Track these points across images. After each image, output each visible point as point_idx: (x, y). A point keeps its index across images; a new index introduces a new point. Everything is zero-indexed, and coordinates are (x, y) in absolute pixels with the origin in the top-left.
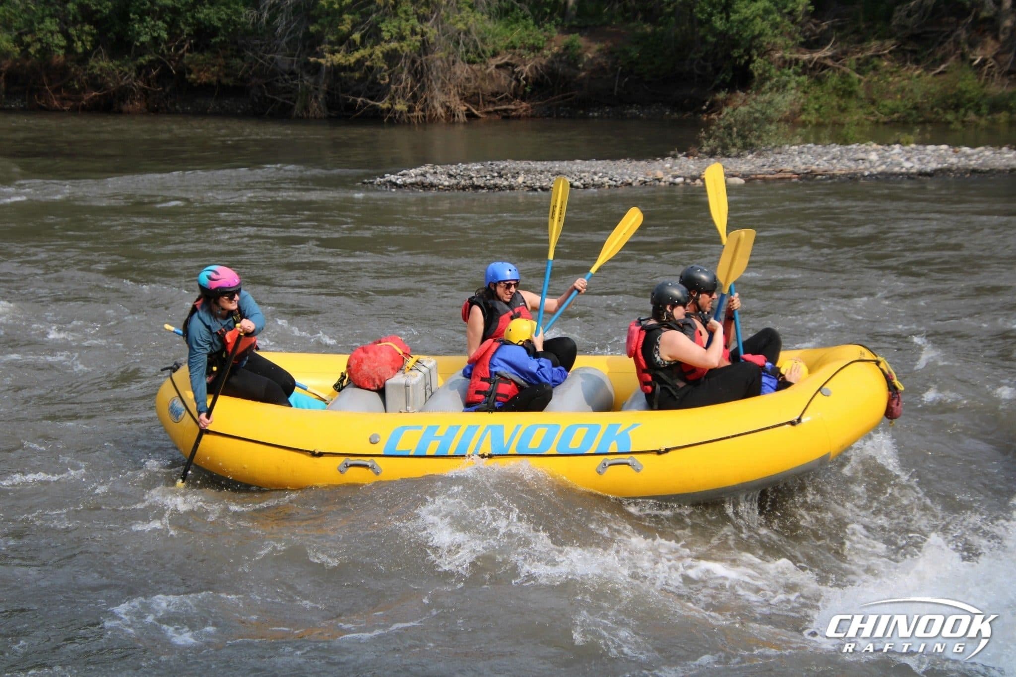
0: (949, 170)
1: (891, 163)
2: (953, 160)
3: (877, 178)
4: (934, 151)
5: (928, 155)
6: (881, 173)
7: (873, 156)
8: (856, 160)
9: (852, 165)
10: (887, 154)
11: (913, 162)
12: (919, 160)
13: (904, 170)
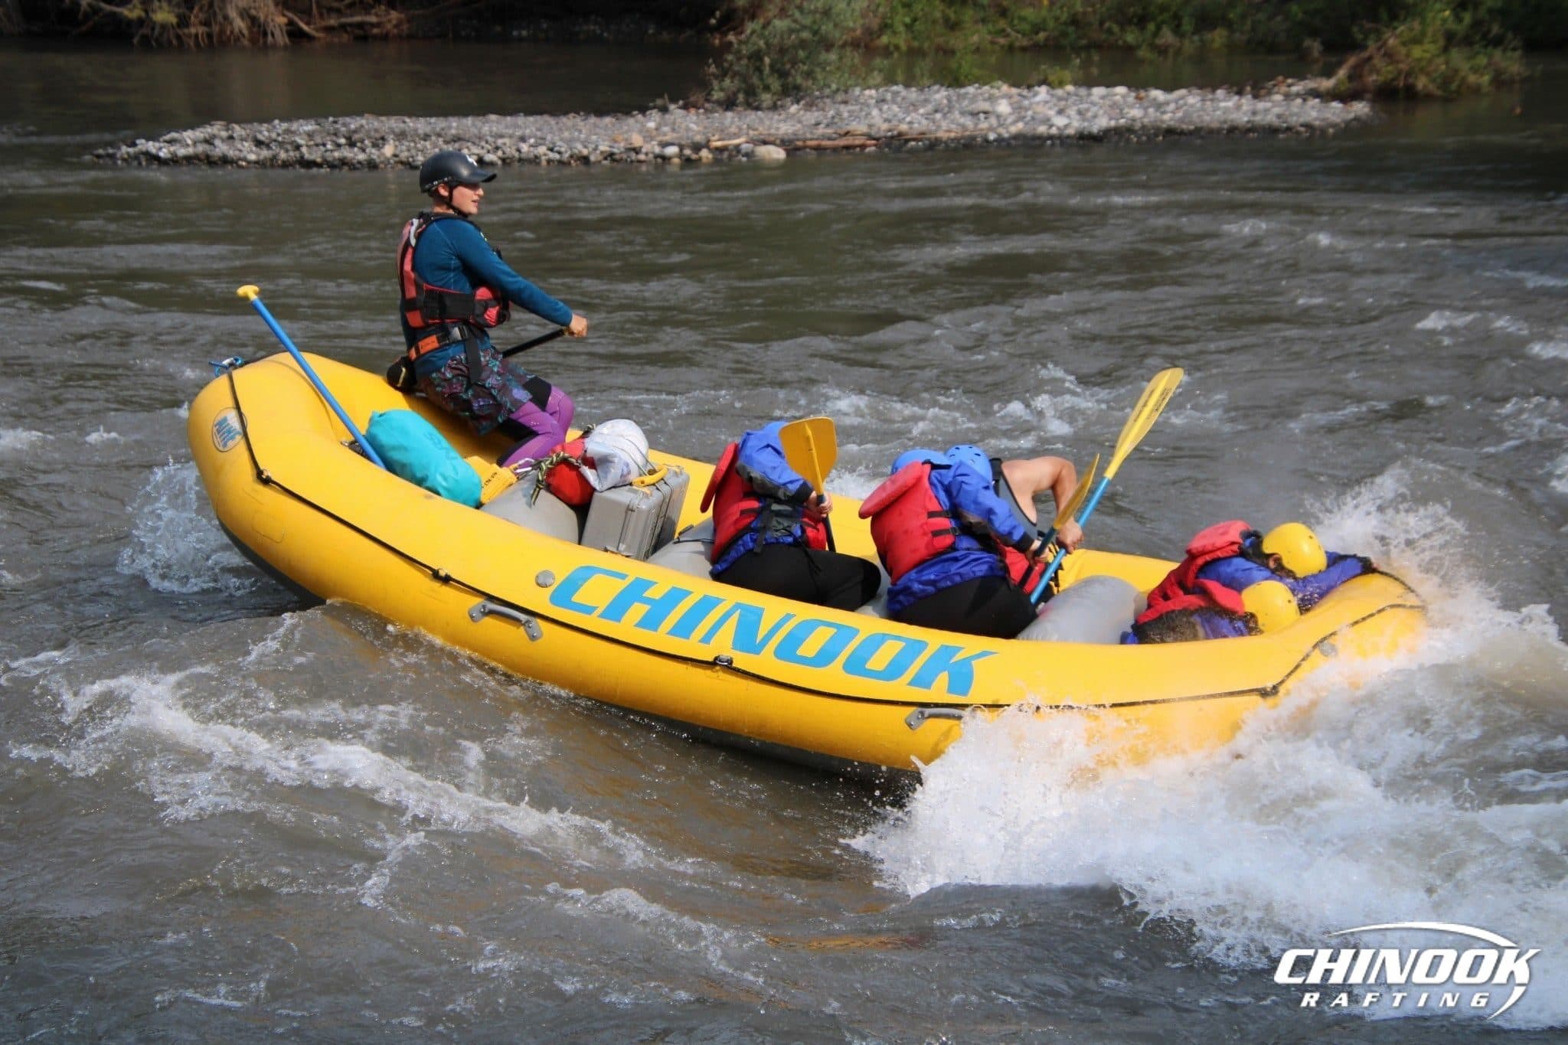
0: (1129, 130)
1: (1033, 118)
2: (1136, 113)
3: (1009, 145)
4: (1103, 97)
5: (1093, 104)
6: (1016, 137)
7: (1003, 107)
8: (974, 114)
9: (968, 122)
10: (1026, 103)
11: (1069, 117)
12: (1080, 112)
13: (1054, 131)
